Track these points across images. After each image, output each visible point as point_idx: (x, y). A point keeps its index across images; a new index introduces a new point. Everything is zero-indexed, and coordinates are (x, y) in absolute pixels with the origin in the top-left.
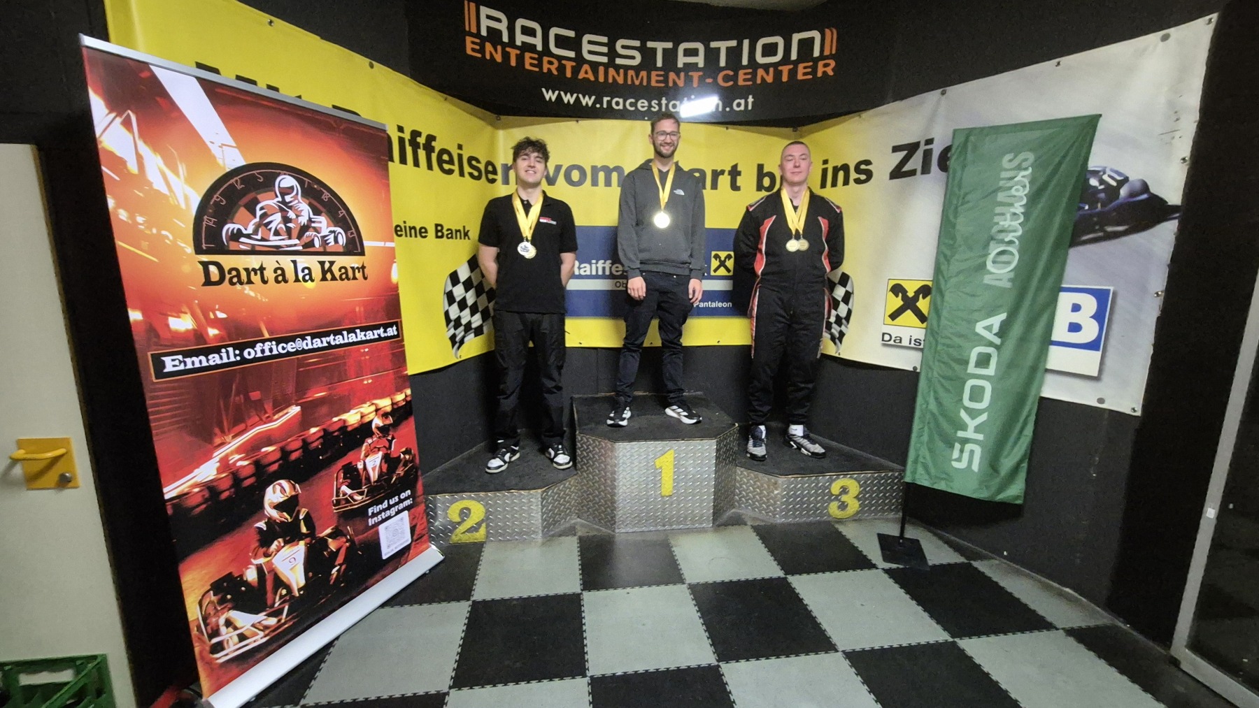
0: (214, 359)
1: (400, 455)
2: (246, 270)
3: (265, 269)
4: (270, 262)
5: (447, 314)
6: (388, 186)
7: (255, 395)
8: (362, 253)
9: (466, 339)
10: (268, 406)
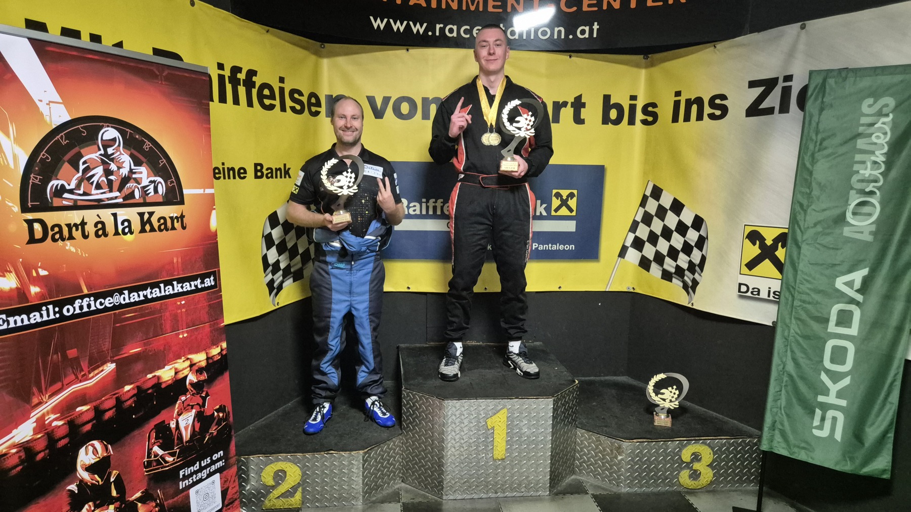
0: (35, 317)
1: (214, 413)
2: (68, 225)
3: (86, 223)
4: (91, 216)
5: (265, 258)
6: (209, 130)
7: (72, 353)
8: (182, 202)
9: (284, 285)
10: (84, 364)
